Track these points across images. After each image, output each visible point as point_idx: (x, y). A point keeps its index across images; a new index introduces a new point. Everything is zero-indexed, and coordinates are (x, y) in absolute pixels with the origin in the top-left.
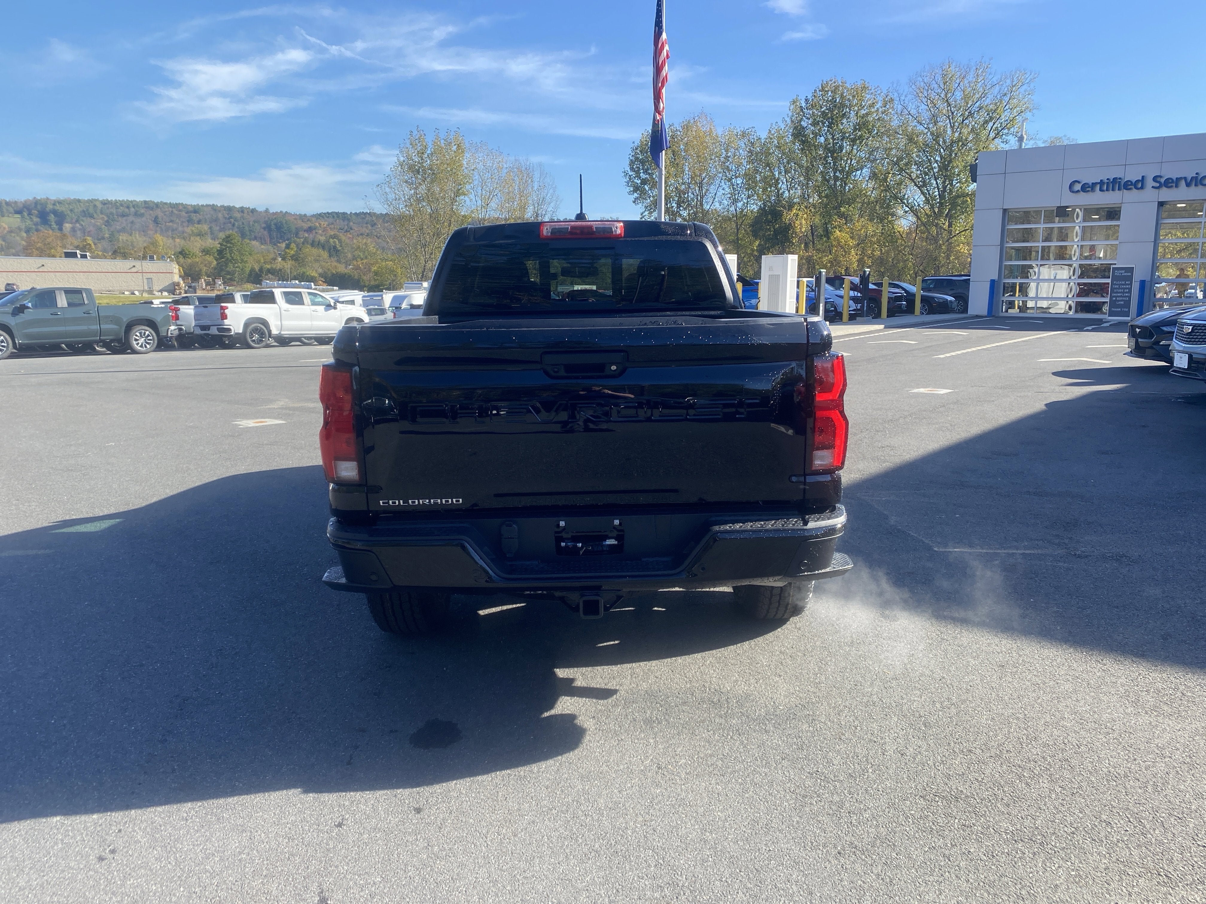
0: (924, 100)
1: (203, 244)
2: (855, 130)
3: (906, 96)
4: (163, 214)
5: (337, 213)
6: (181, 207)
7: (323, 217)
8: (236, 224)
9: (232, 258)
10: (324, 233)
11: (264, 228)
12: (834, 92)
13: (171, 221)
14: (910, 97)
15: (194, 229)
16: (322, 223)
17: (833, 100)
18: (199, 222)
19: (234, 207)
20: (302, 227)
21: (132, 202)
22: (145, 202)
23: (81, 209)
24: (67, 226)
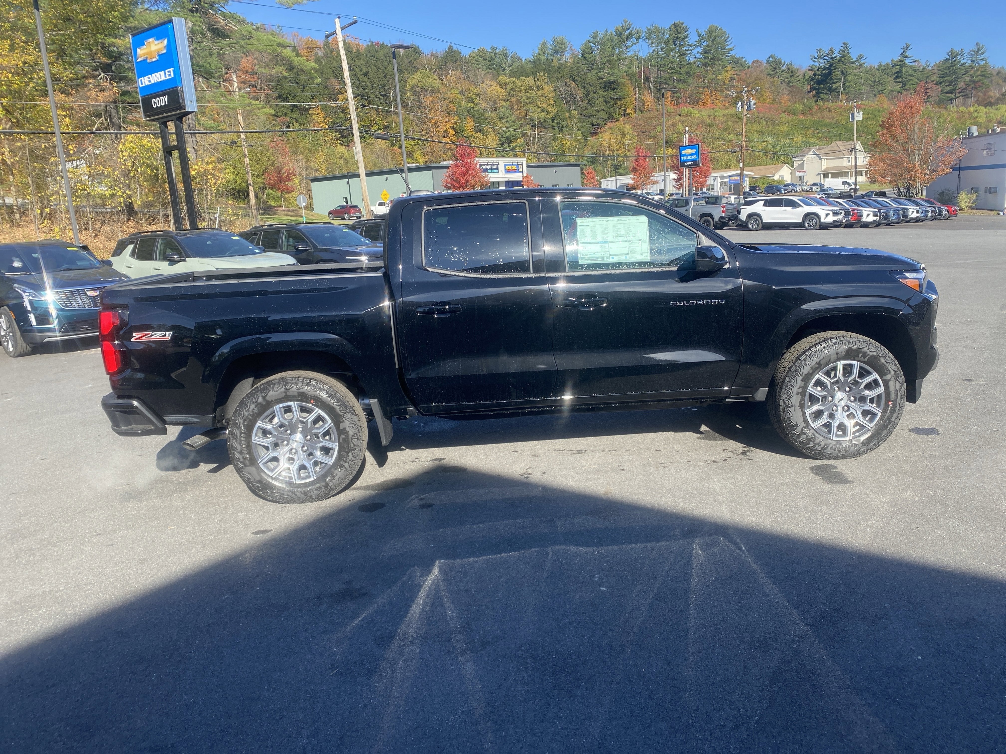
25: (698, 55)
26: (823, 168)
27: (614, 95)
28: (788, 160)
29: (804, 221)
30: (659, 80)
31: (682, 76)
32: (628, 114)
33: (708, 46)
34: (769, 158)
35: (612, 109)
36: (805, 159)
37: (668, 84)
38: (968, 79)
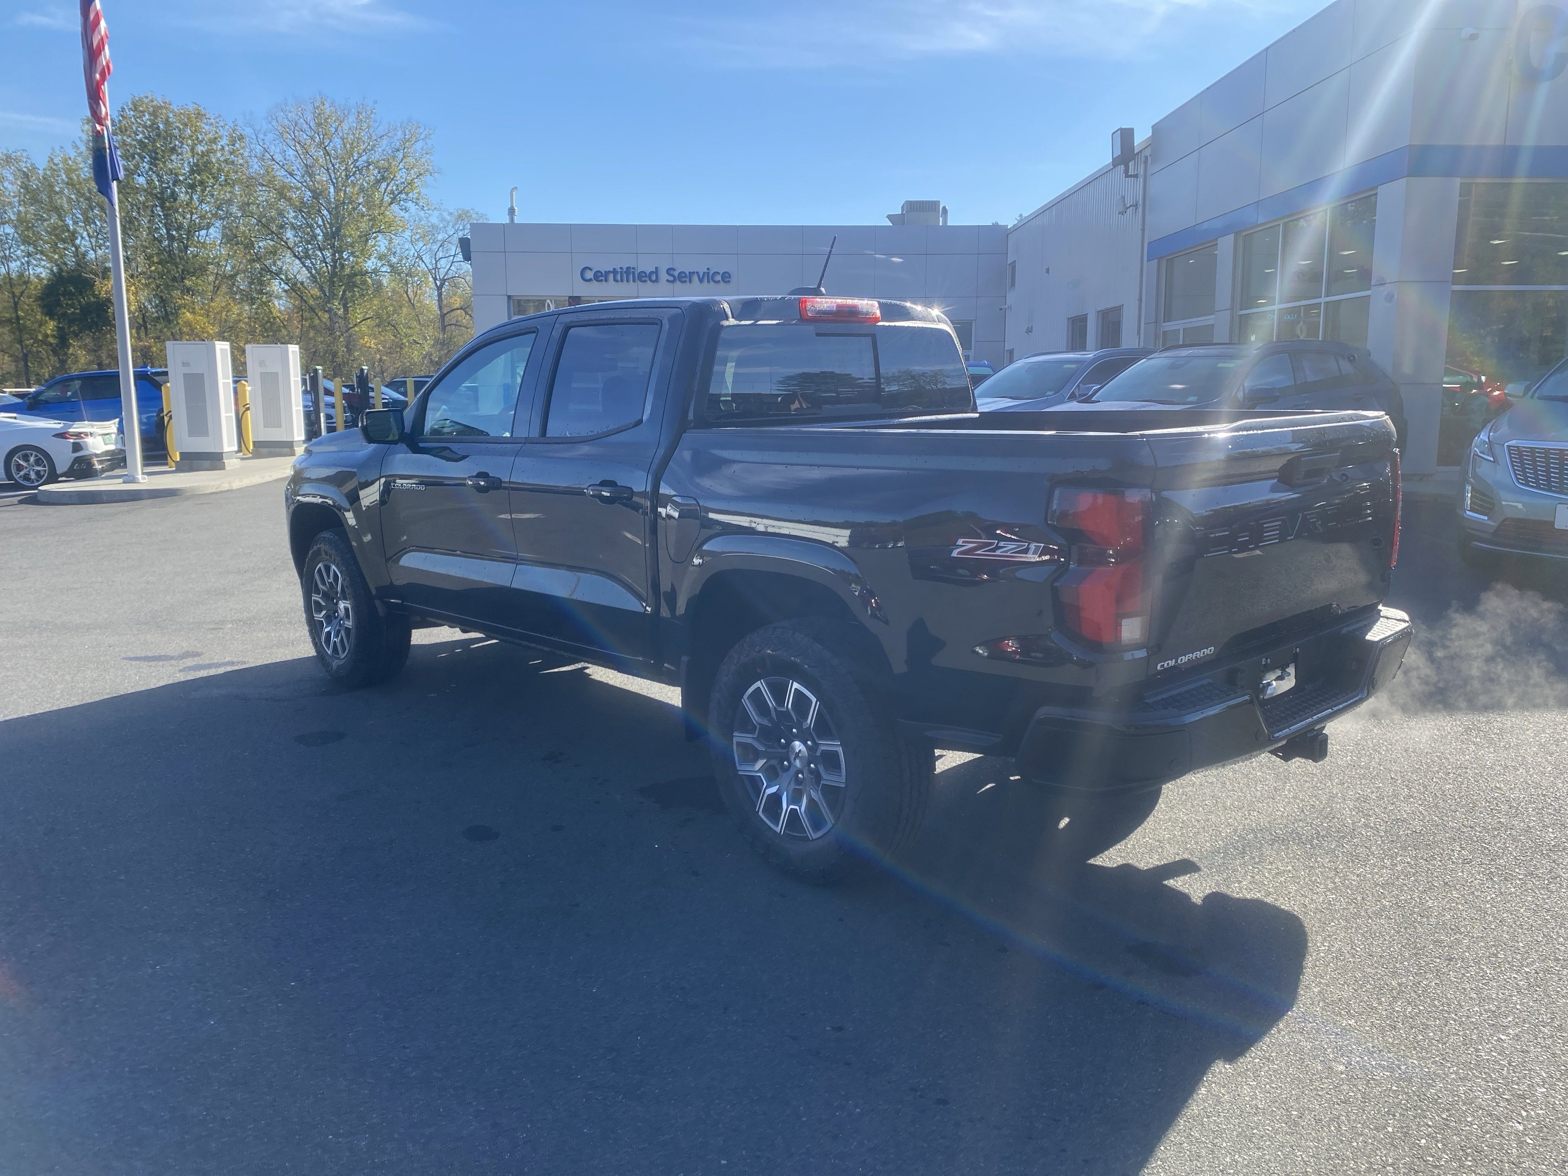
0: (292, 143)
2: (192, 172)
3: (265, 135)
12: (154, 114)
14: (270, 136)
17: (154, 126)
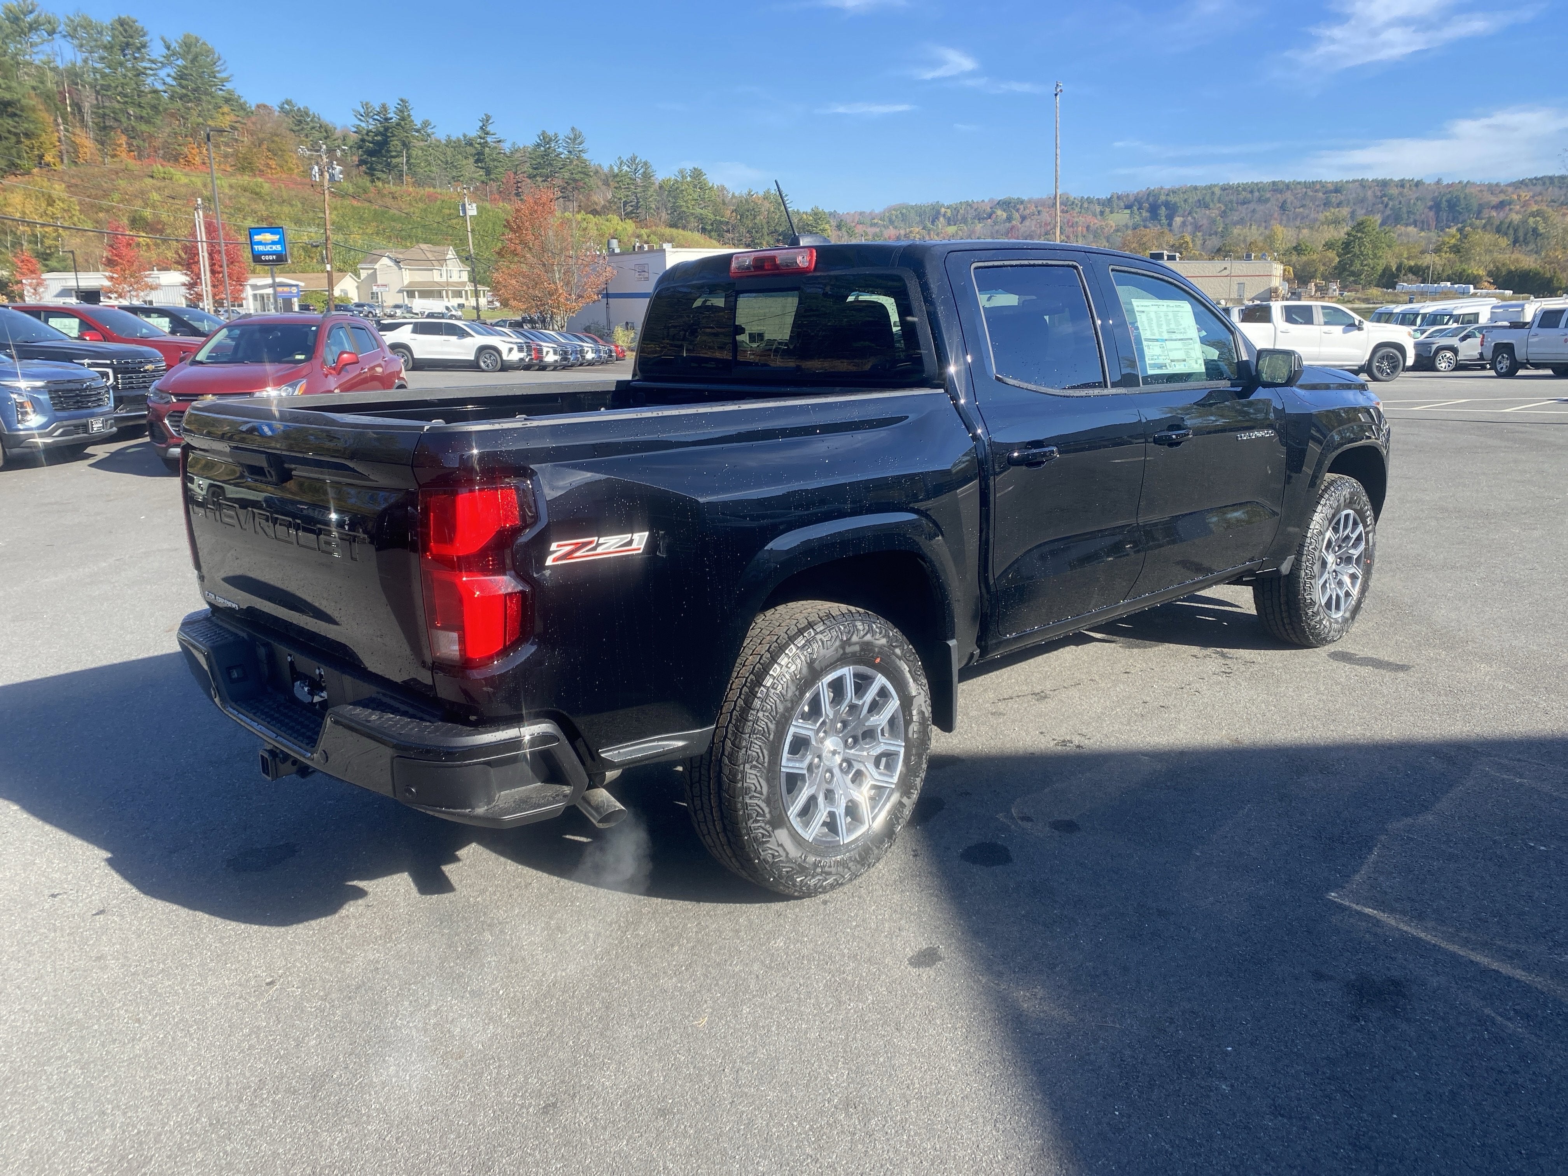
1: (1336, 234)
4: (1293, 198)
5: (1551, 179)
6: (1318, 187)
7: (1526, 185)
8: (1391, 203)
9: (1362, 252)
10: (1523, 210)
11: (1431, 208)
13: (1303, 206)
15: (1328, 214)
16: (1523, 194)
18: (1339, 205)
19: (1391, 180)
20: (1490, 202)
21: (1257, 184)
22: (1274, 183)
23: (1196, 198)
24: (1178, 220)
25: (169, 80)
26: (406, 282)
27: (15, 127)
28: (350, 267)
29: (477, 357)
30: (100, 111)
31: (145, 111)
32: (48, 165)
33: (186, 67)
34: (315, 260)
35: (14, 151)
36: (376, 266)
37: (120, 121)
38: (567, 175)
